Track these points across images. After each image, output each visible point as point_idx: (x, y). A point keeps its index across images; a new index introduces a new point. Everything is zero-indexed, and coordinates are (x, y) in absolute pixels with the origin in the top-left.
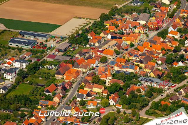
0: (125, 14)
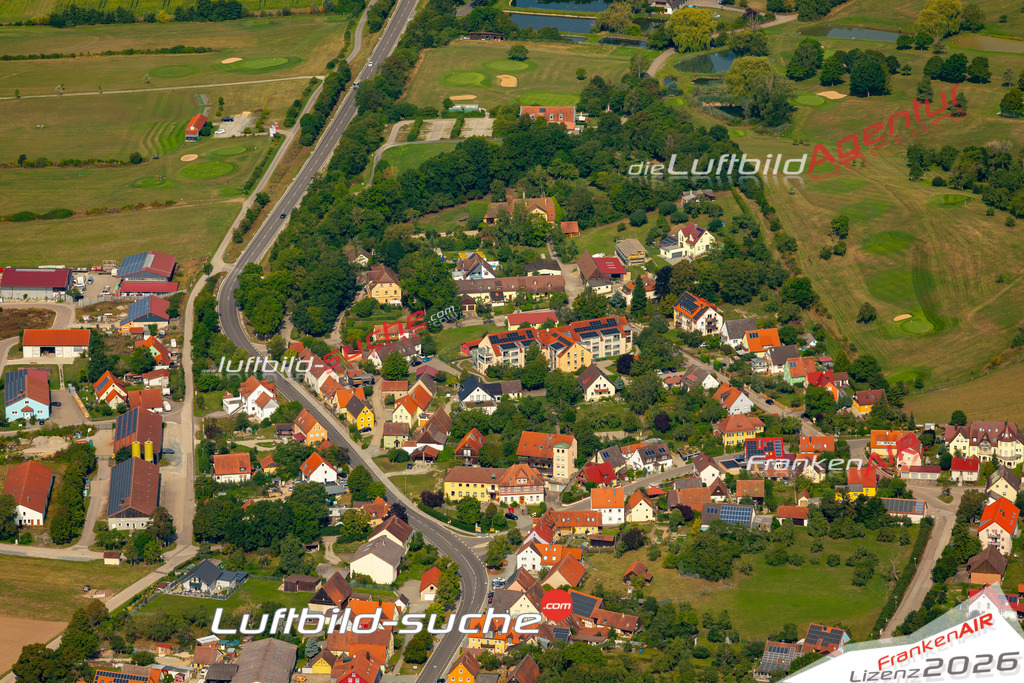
0: (153, 644)
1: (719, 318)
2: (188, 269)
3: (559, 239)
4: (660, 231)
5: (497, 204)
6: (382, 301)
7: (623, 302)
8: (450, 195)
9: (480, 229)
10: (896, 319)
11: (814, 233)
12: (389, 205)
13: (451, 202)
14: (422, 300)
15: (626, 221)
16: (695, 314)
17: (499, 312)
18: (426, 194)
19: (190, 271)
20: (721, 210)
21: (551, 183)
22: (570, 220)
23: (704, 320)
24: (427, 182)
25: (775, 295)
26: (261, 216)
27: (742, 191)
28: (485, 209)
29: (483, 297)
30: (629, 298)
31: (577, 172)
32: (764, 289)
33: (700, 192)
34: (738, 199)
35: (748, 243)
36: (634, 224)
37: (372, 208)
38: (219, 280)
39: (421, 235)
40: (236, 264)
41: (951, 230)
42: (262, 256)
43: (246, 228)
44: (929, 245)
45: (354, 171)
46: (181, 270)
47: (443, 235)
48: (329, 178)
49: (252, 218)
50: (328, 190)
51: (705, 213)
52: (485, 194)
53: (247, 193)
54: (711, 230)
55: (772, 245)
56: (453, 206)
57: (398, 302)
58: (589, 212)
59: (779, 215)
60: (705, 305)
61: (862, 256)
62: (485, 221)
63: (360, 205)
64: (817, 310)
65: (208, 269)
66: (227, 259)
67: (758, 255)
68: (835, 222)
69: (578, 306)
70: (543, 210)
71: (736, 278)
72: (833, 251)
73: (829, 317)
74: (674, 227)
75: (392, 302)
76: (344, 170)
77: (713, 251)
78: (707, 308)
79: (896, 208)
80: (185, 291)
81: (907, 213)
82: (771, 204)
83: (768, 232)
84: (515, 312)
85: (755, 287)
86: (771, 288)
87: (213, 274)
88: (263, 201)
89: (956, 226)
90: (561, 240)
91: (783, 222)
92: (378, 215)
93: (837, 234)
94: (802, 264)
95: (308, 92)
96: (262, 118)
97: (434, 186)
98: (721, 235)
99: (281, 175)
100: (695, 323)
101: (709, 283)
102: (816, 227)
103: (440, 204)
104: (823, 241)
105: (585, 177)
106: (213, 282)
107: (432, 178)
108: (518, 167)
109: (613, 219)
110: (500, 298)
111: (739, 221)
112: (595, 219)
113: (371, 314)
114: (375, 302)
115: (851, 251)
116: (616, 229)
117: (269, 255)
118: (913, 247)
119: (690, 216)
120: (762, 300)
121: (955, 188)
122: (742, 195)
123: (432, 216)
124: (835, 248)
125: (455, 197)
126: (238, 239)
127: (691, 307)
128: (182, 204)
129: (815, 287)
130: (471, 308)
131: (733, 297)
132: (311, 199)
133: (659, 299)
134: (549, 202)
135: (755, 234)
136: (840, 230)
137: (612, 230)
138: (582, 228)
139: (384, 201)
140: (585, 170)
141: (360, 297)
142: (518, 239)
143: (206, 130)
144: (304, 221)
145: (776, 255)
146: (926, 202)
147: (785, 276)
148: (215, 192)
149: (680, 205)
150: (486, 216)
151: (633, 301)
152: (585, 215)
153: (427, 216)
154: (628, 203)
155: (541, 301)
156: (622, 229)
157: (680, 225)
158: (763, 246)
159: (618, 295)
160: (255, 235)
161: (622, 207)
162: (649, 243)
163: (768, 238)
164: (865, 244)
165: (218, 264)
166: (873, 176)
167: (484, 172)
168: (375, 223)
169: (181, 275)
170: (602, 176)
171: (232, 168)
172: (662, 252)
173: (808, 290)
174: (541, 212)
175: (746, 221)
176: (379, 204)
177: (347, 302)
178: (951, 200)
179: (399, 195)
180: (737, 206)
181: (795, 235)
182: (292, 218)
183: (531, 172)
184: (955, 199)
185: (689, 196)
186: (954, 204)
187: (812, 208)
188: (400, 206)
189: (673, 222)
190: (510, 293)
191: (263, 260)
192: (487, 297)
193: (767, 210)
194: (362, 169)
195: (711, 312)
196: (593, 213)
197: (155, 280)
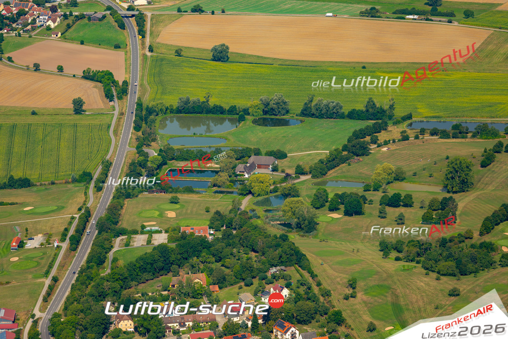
1: (297, 332)
2: (22, 316)
3: (209, 295)
4: (260, 288)
5: (176, 278)
6: (124, 330)
7: (247, 325)
8: (151, 274)
9: (169, 291)
10: (386, 329)
11: (339, 287)
12: (122, 280)
13: (152, 277)
14: (145, 328)
15: (242, 284)
16: (285, 330)
17: (184, 333)
18: (140, 274)
19: (23, 318)
20: (290, 277)
21: (202, 266)
22: (214, 284)
23: (290, 334)
24: (140, 268)
25: (323, 319)
26: (55, 288)
27: (299, 266)
28: (170, 280)
29: (175, 326)
30: (250, 324)
31: (214, 259)
32: (318, 317)
33: (278, 268)
34: (298, 271)
35: (307, 293)
36: (247, 285)
37: (114, 282)
38: (39, 322)
39: (139, 295)
40: (46, 313)
41: (409, 283)
42: (59, 308)
43: (49, 294)
44: (398, 291)
45: (100, 263)
46: (18, 317)
47: (150, 294)
48: (89, 268)
49: (51, 290)
50: (89, 273)
51: (282, 278)
52: (168, 272)
53: (46, 276)
54: (287, 287)
55: (318, 294)
56: (153, 279)
57: (132, 330)
58: (224, 280)
59: (320, 278)
60: (290, 326)
61: (365, 297)
62: (170, 286)
63: (108, 281)
64: (346, 326)
65: (33, 316)
66: (41, 311)
67: (313, 299)
68: (350, 281)
69: (225, 329)
70: (200, 280)
71: (304, 312)
72: (350, 296)
73: (352, 329)
74: (267, 286)
75: (129, 330)
76: (95, 263)
77: (290, 298)
78: (291, 327)
79: (379, 272)
80: (22, 328)
81: (385, 275)
82: (315, 273)
83: (316, 287)
84: (192, 333)
85: (313, 316)
86: (321, 315)
87: (35, 319)
88: (55, 280)
89: (411, 281)
90: (210, 295)
91: (322, 282)
92: (117, 285)
93: (351, 287)
94: (335, 303)
95: (70, 223)
96: (49, 237)
97: (143, 269)
98: (291, 289)
99: (62, 266)
100: (285, 335)
101: (290, 314)
102: (340, 284)
103: (147, 279)
104: (344, 291)
105: (218, 262)
106: (36, 323)
107: (142, 266)
108: (184, 258)
109: (236, 283)
110: (184, 325)
111: (300, 282)
112: (226, 283)
113: (119, 336)
114: (121, 330)
115: (359, 295)
116: (237, 288)
117: (63, 307)
118: (391, 292)
119: (274, 280)
120: (317, 322)
121: (407, 261)
122: (299, 268)
123: (143, 285)
124: (351, 294)
125: (154, 275)
126: (45, 300)
127: (283, 327)
128: (14, 283)
129: (344, 315)
130: (170, 331)
131: (302, 321)
132: (81, 279)
133: (265, 323)
134: (203, 276)
135: (309, 288)
136: (352, 285)
137: (235, 289)
138: (220, 288)
139: (119, 278)
140: (218, 258)
141: (112, 328)
142: (189, 295)
143: (21, 245)
144: (79, 290)
145: (322, 299)
146: (394, 269)
147: (328, 309)
148: (30, 276)
149: (269, 275)
150: (171, 284)
151: (252, 325)
152: (221, 282)
153: (140, 285)
154: (243, 275)
155: (205, 327)
156: (240, 288)
157: (270, 285)
158: (315, 294)
159: (244, 322)
160: (54, 298)
161: (240, 277)
162: (255, 295)
163: (316, 290)
164: (366, 291)
165: (38, 314)
166: (364, 257)
167: (168, 262)
168: (115, 289)
169: (18, 320)
170: (228, 261)
171: (37, 264)
172: (263, 299)
173: (341, 316)
174: (200, 281)
175: (304, 282)
176: (117, 280)
177: (106, 330)
178: (406, 268)
179: (126, 275)
180: (298, 274)
181: (329, 288)
182: (72, 288)
183: (191, 260)
184: (408, 267)
185: (273, 270)
186: (408, 270)
187: (336, 274)
188: (127, 280)
189: (267, 284)
190: (189, 323)
191: (60, 310)
192: (177, 325)
193: (313, 276)
194: (104, 262)
195: (293, 329)
196: (225, 281)
197: (6, 323)
